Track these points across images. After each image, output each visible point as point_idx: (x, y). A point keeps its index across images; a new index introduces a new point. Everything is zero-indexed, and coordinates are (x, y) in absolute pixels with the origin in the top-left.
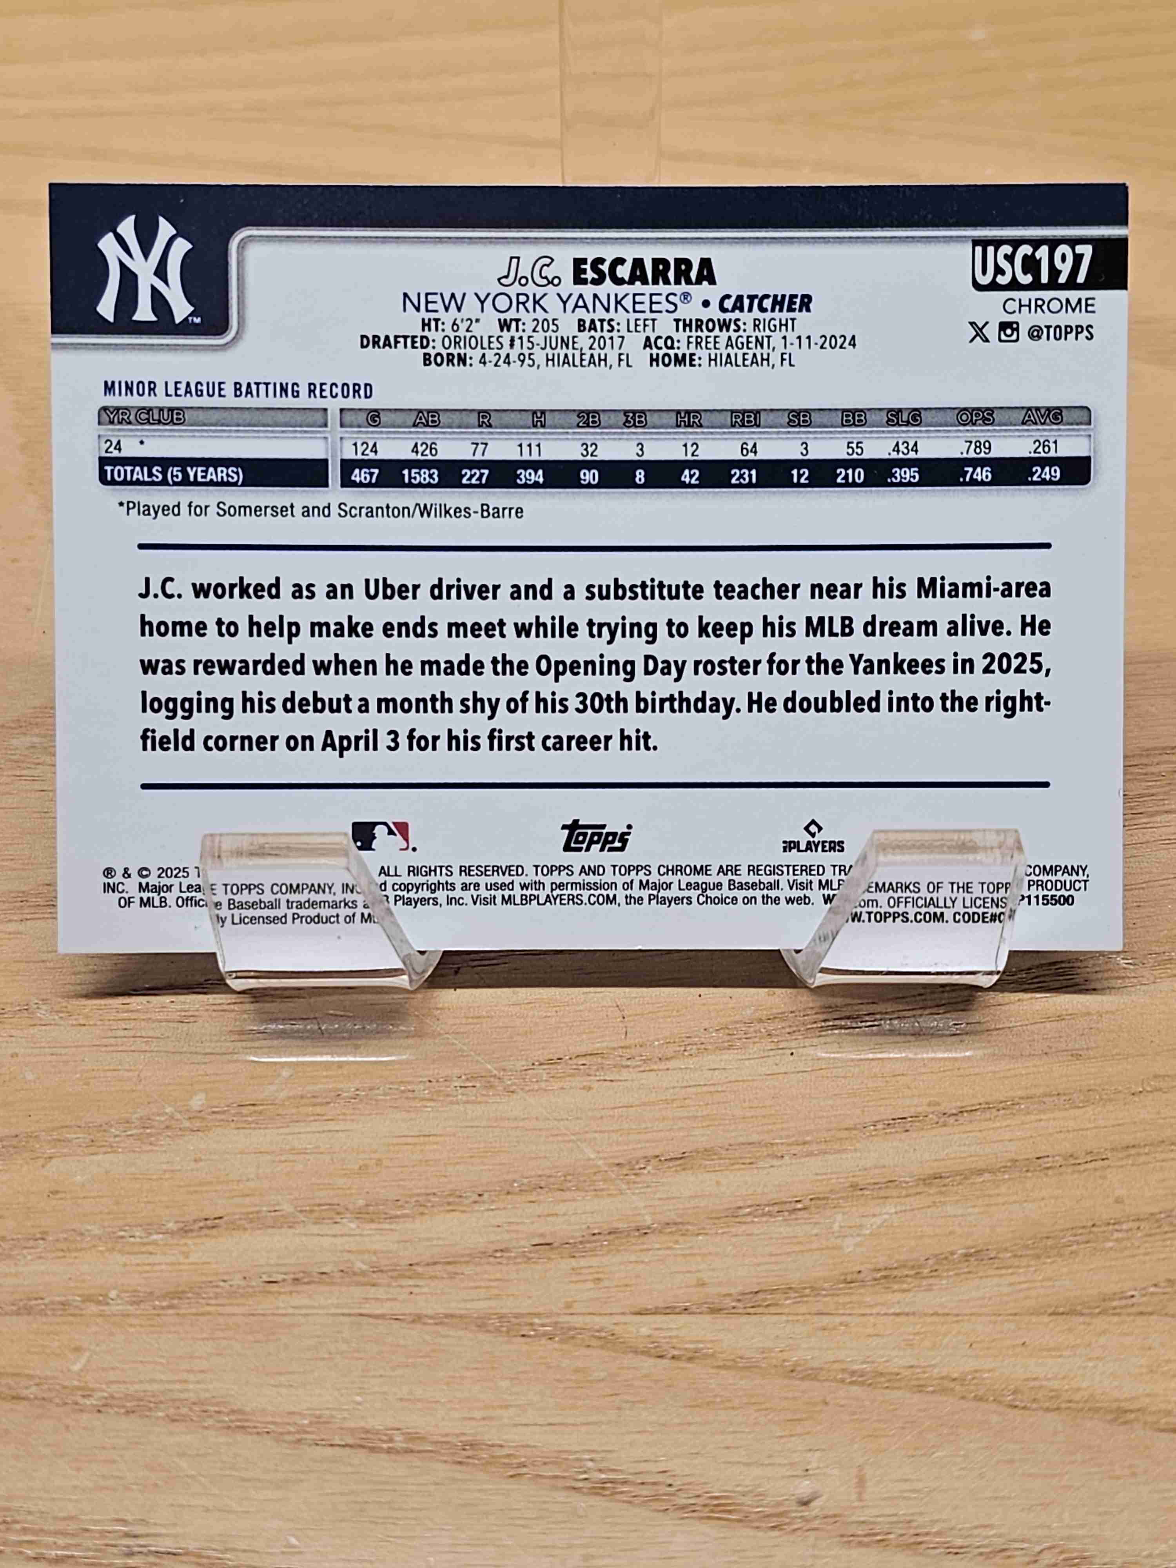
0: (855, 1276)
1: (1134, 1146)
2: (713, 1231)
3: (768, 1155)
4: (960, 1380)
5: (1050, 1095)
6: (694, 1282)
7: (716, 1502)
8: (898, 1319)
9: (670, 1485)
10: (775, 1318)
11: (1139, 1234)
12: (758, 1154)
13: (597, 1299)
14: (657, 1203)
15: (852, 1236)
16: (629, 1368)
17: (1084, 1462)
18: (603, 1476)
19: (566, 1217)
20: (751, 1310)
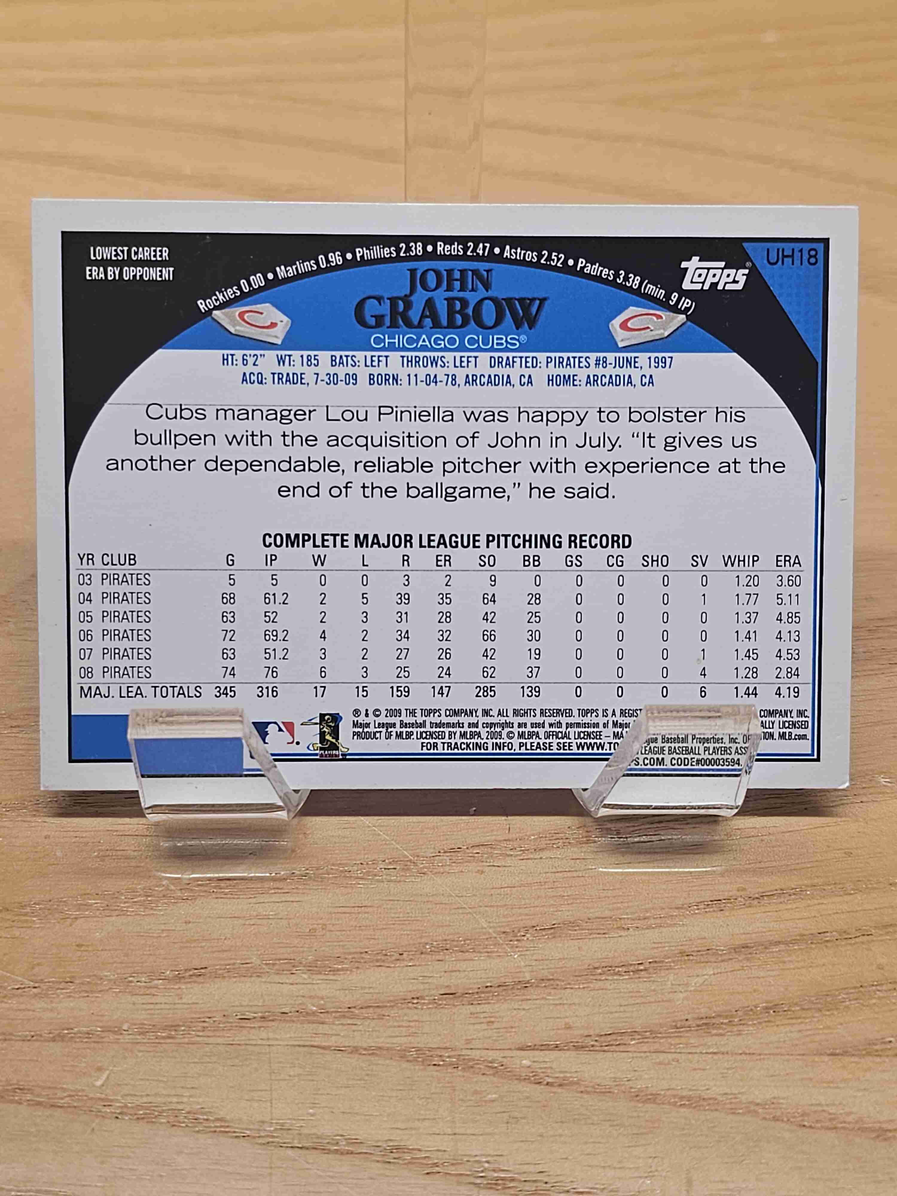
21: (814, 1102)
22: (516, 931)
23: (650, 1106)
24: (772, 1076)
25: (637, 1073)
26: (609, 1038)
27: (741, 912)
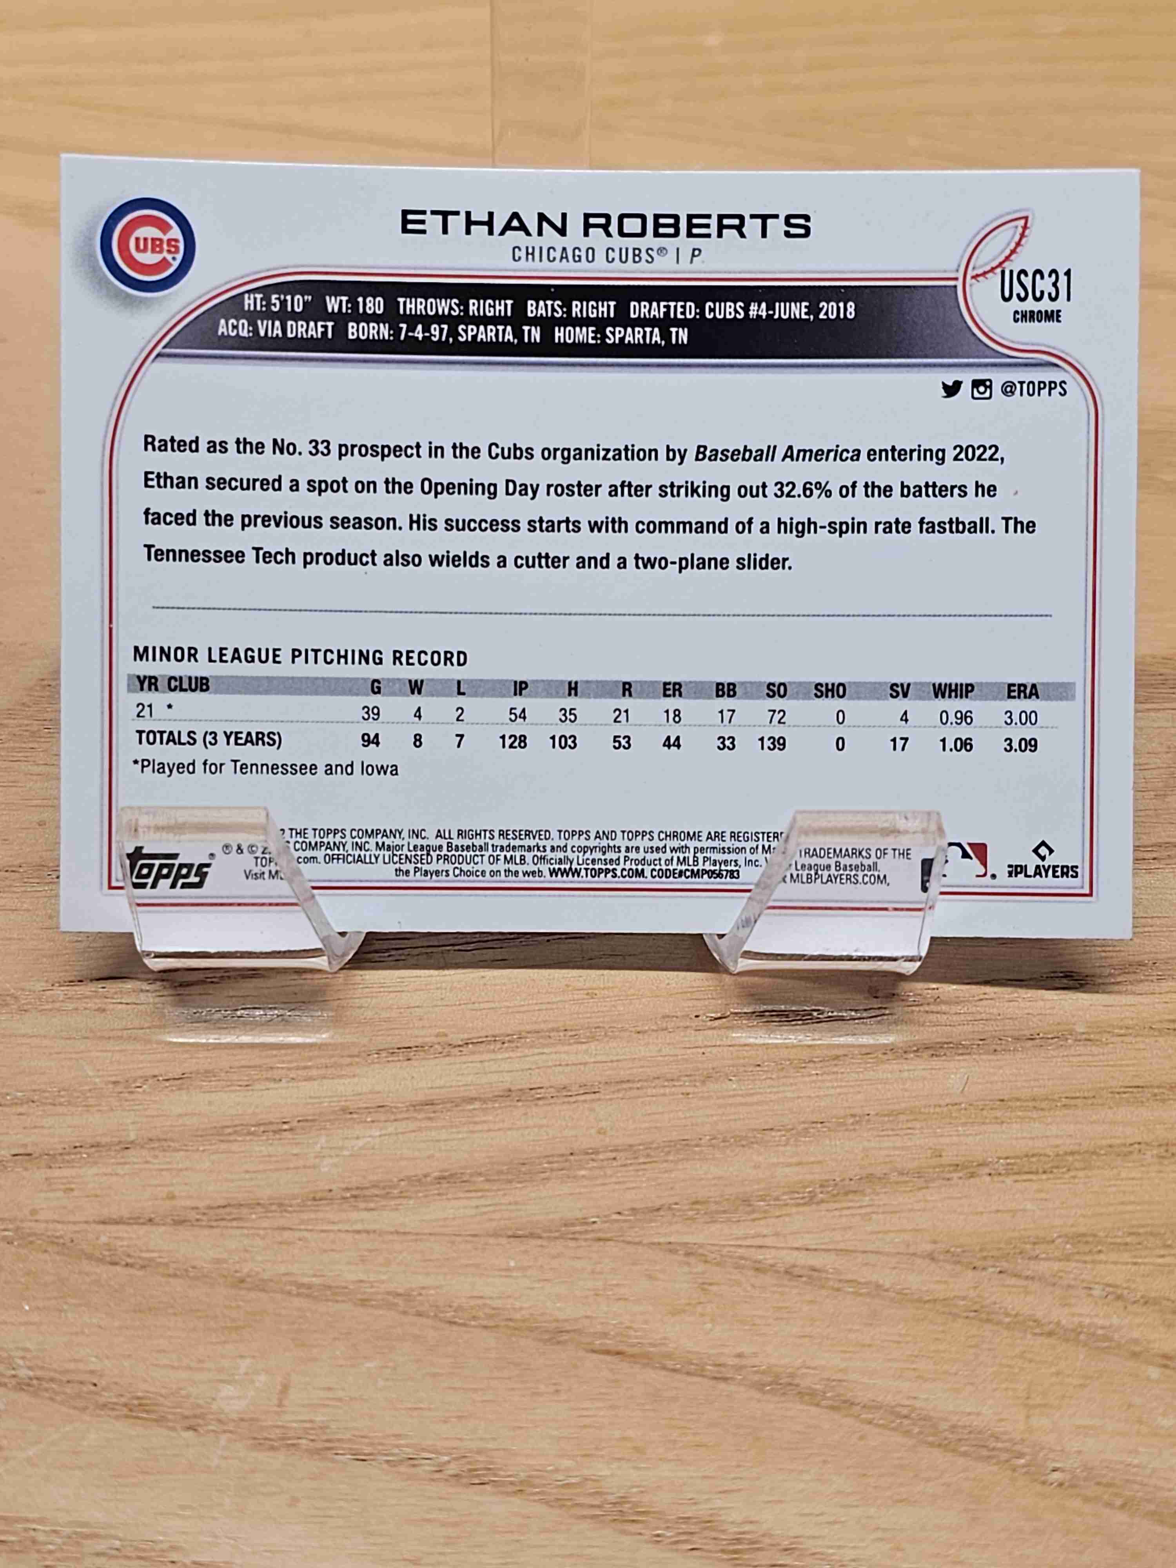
0: (325, 1194)
1: (628, 1081)
2: (194, 1148)
3: (267, 1079)
4: (407, 1296)
5: (558, 1030)
6: (165, 1196)
7: (136, 1402)
8: (357, 1236)
9: (95, 1385)
10: (238, 1232)
11: (615, 1164)
12: (256, 1077)
13: (65, 1208)
14: (144, 1120)
15: (331, 1156)
16: (80, 1273)
17: (509, 1378)
18: (31, 1373)
19: (52, 1130)
20: (214, 1224)
21: (475, 1294)
22: (131, 1081)
23: (253, 1295)
24: (425, 1261)
25: (247, 1255)
26: (221, 1211)
27: (432, 1062)
